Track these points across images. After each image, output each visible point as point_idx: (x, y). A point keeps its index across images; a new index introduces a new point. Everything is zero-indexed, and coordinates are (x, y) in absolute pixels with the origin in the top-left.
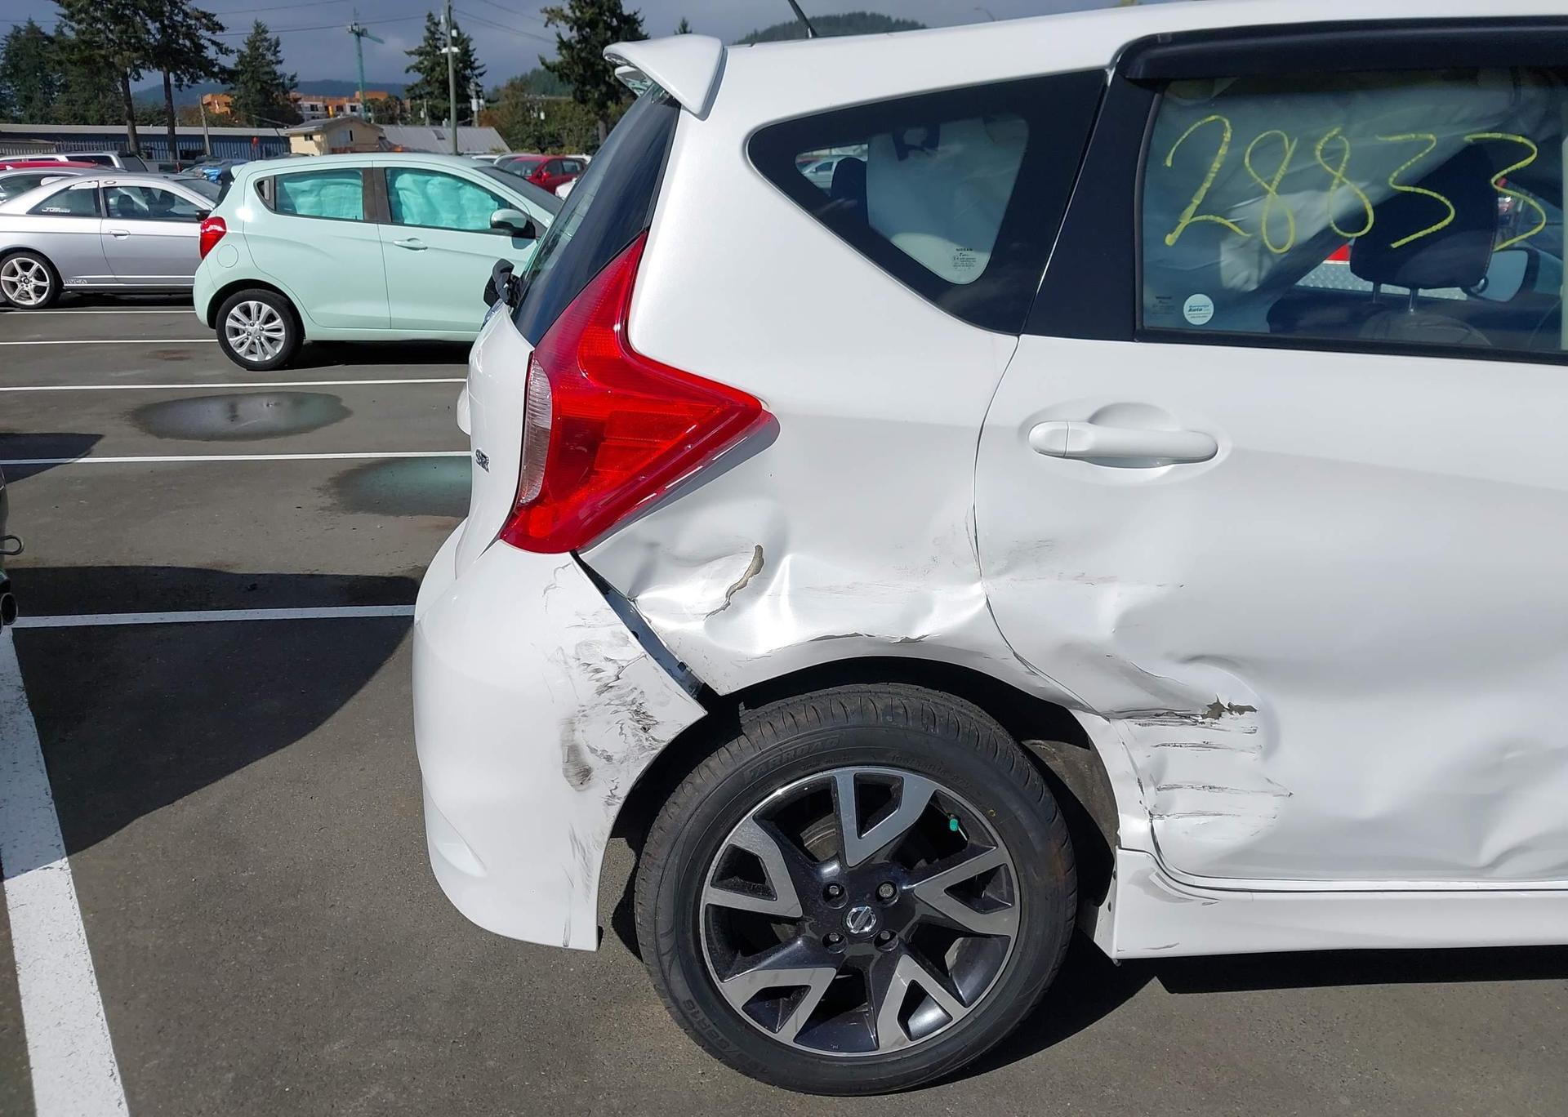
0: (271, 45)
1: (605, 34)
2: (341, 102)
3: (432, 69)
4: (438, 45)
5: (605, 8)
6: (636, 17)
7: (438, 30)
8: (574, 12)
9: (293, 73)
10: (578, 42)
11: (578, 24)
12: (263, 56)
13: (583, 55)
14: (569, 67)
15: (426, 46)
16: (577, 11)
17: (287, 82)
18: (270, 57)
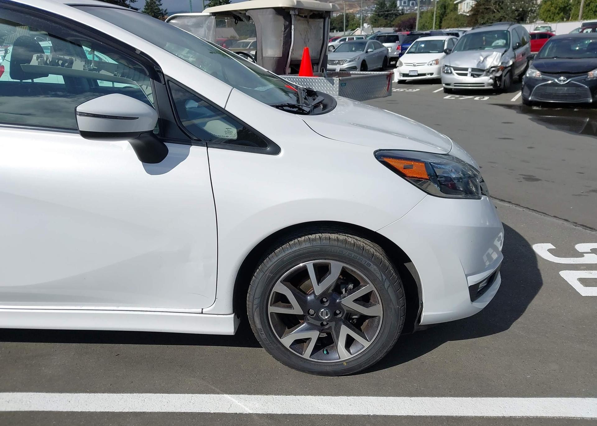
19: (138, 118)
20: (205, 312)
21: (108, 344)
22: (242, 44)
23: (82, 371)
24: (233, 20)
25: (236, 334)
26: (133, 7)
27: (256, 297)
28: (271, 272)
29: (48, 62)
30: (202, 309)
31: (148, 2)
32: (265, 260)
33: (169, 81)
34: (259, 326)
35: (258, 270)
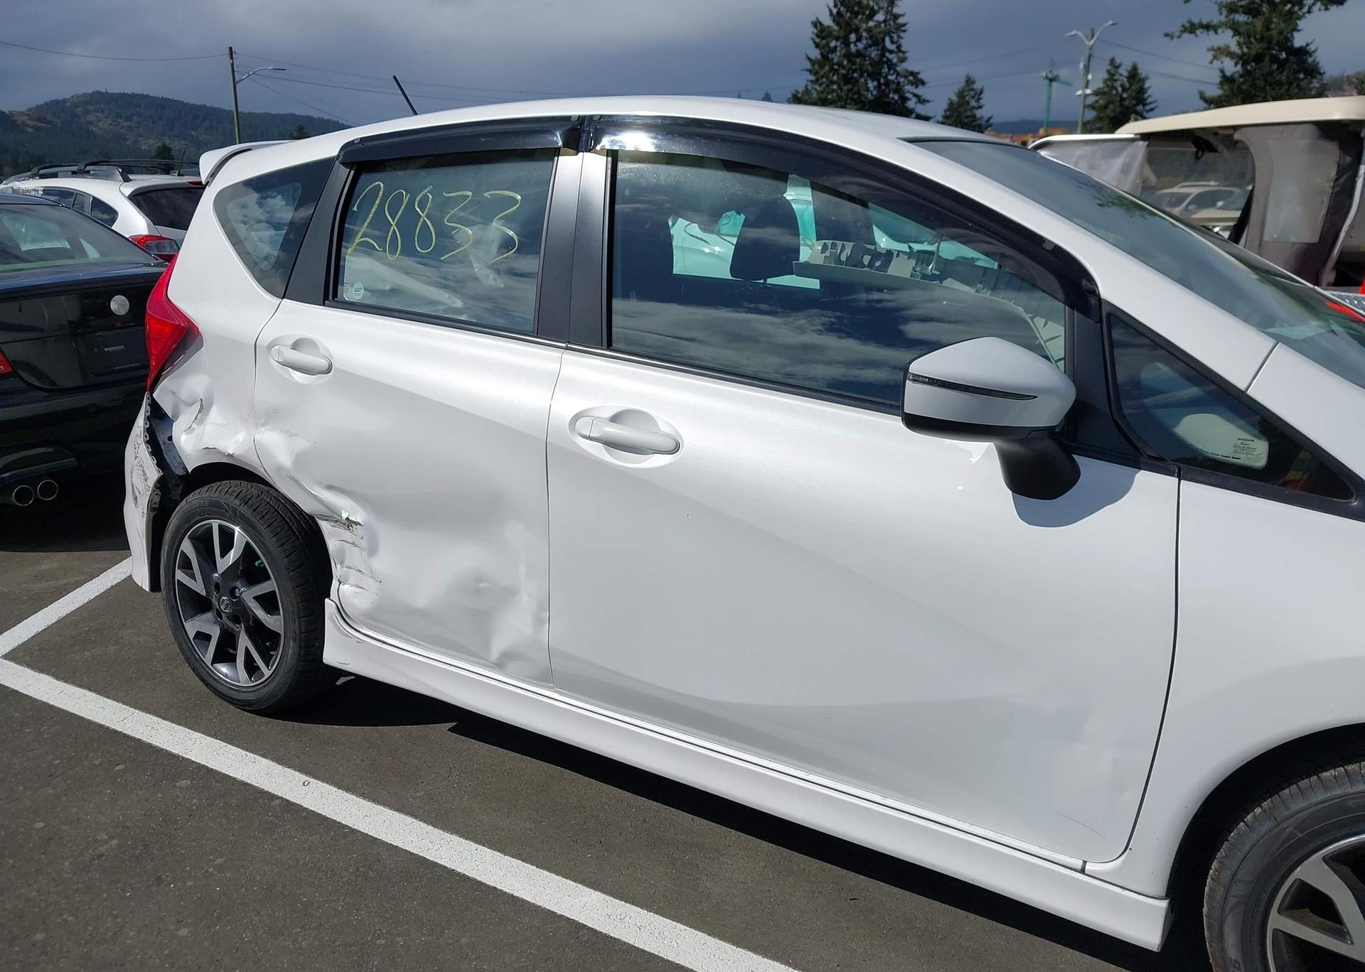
0: (976, 94)
1: (1271, 66)
2: (1025, 138)
3: (1106, 107)
4: (1115, 85)
5: (1274, 42)
6: (1308, 48)
7: (1117, 72)
8: (1241, 48)
9: (989, 116)
10: (1241, 76)
11: (1242, 59)
12: (968, 103)
13: (1244, 87)
14: (1227, 99)
15: (1104, 87)
16: (1244, 46)
17: (983, 123)
18: (973, 103)
19: (1036, 397)
20: (1092, 871)
21: (834, 867)
22: (1168, 199)
23: (778, 910)
24: (1191, 150)
25: (1162, 949)
26: (920, 114)
27: (1240, 876)
28: (1300, 827)
29: (843, 258)
30: (1085, 862)
31: (954, 102)
32: (1287, 791)
33: (1111, 316)
34: (1233, 952)
35: (1258, 810)
